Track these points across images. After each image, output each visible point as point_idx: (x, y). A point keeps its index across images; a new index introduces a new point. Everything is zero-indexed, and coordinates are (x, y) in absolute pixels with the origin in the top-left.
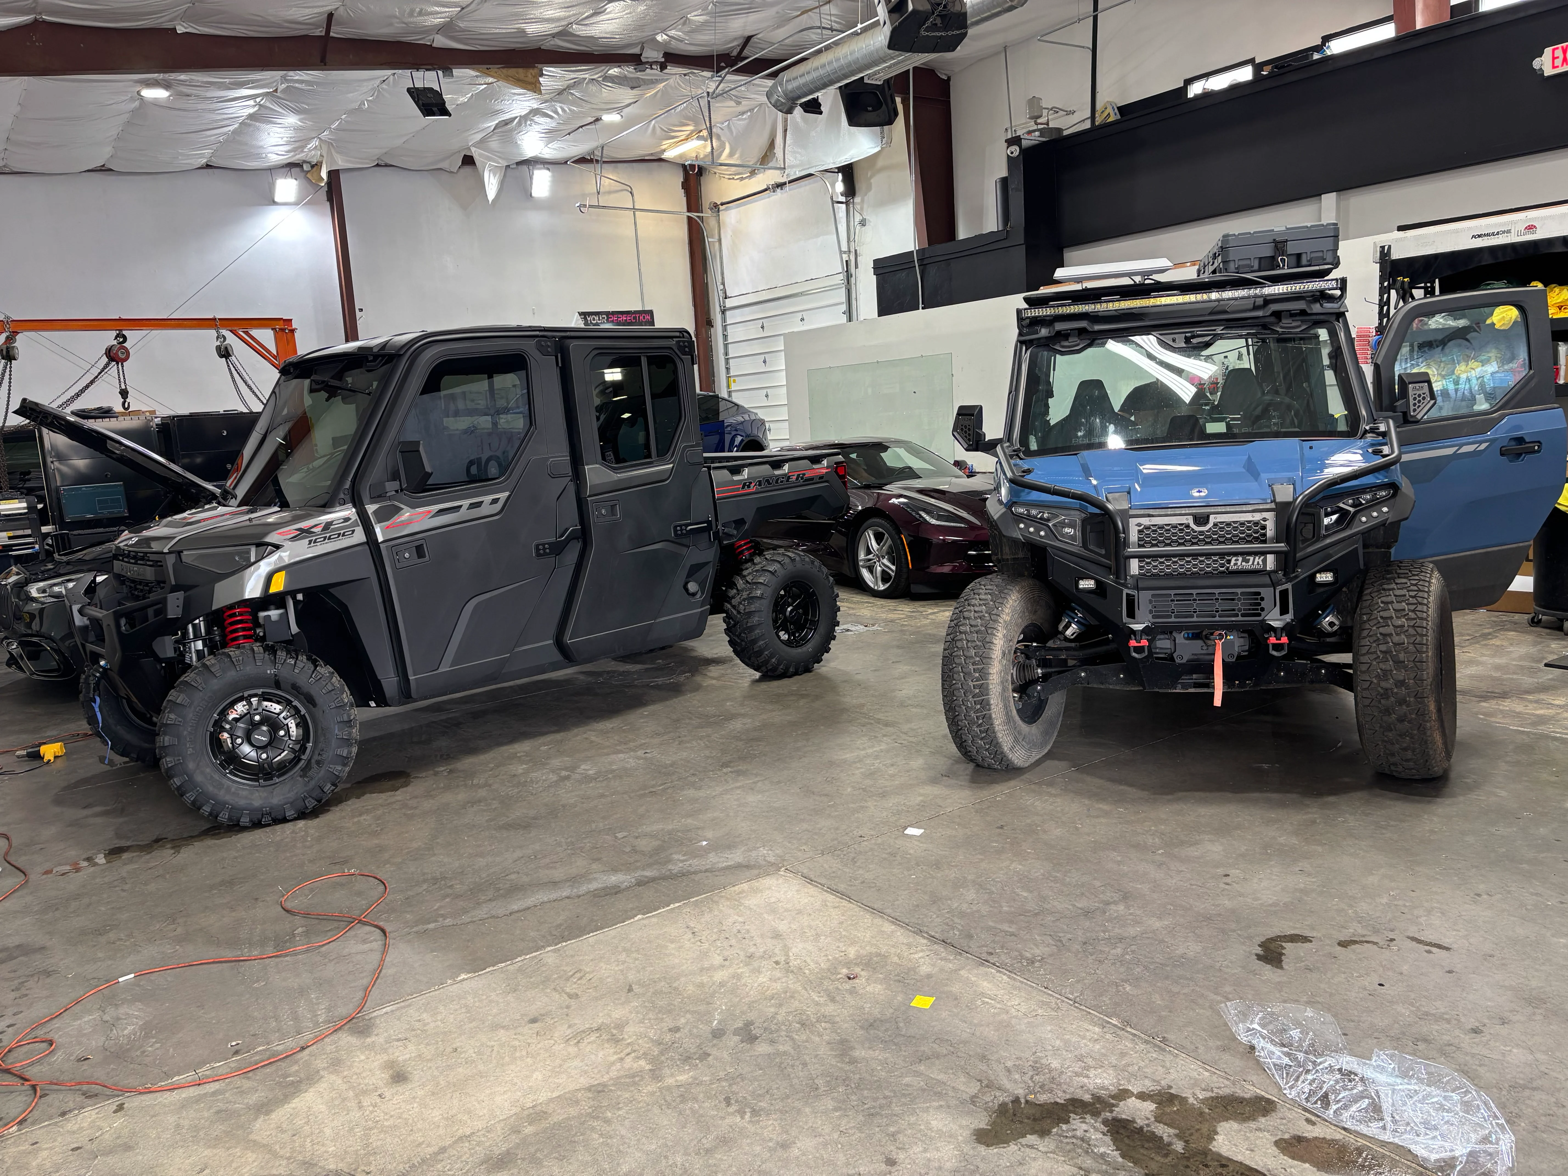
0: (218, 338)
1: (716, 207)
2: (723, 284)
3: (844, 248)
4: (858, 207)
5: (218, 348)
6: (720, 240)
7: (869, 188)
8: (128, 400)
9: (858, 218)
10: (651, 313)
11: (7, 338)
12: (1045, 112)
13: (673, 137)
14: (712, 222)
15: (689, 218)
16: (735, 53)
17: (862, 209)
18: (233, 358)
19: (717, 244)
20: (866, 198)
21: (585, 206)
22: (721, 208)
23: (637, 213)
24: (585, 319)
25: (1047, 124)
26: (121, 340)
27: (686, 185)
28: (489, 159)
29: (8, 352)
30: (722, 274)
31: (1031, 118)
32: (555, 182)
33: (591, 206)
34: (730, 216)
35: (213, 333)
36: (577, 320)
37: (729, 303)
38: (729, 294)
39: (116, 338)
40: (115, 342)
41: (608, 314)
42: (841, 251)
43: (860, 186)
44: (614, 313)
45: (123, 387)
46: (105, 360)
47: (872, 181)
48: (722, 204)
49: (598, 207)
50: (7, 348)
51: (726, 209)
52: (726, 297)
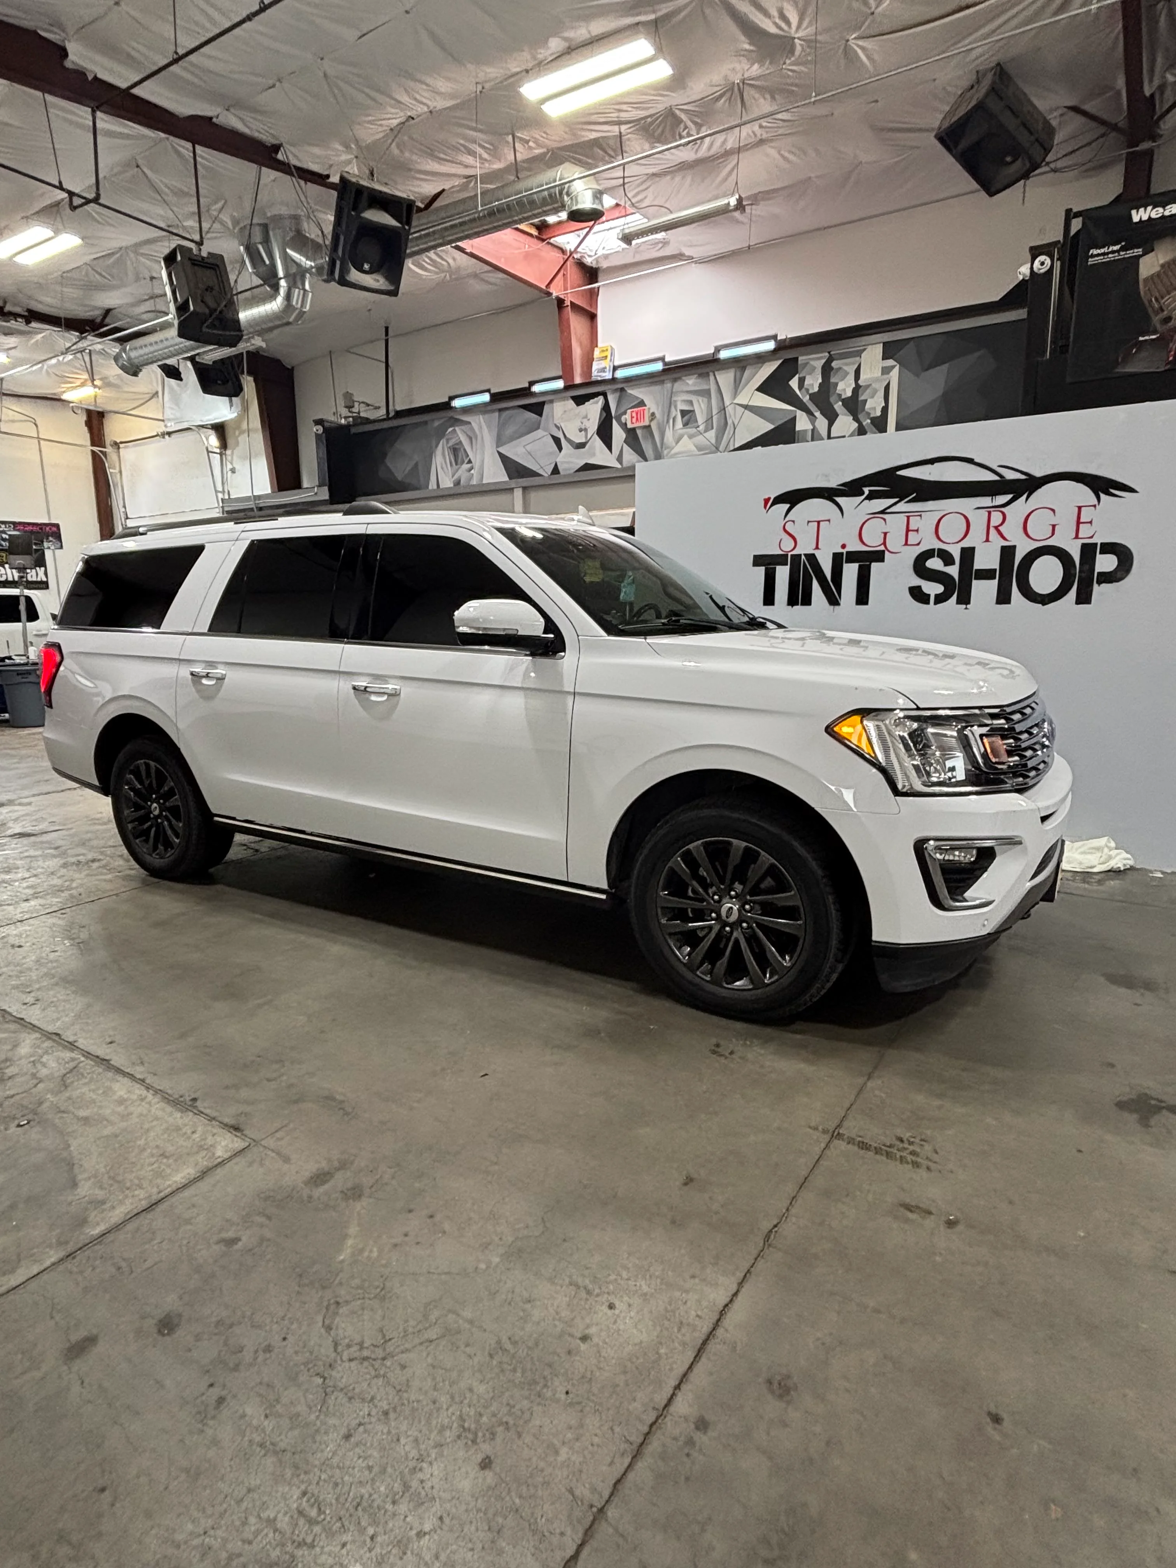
1: (116, 445)
2: (125, 507)
3: (220, 488)
4: (229, 458)
6: (121, 472)
7: (237, 444)
9: (229, 466)
12: (356, 404)
13: (70, 383)
14: (113, 457)
15: (93, 451)
16: (98, 320)
17: (233, 460)
19: (118, 476)
20: (235, 452)
22: (121, 445)
23: (41, 442)
25: (359, 413)
27: (89, 424)
30: (124, 499)
31: (346, 407)
34: (127, 453)
37: (130, 523)
38: (129, 516)
41: (14, 523)
42: (216, 492)
43: (230, 441)
44: (20, 523)
47: (239, 439)
48: (122, 443)
51: (125, 447)
52: (127, 518)
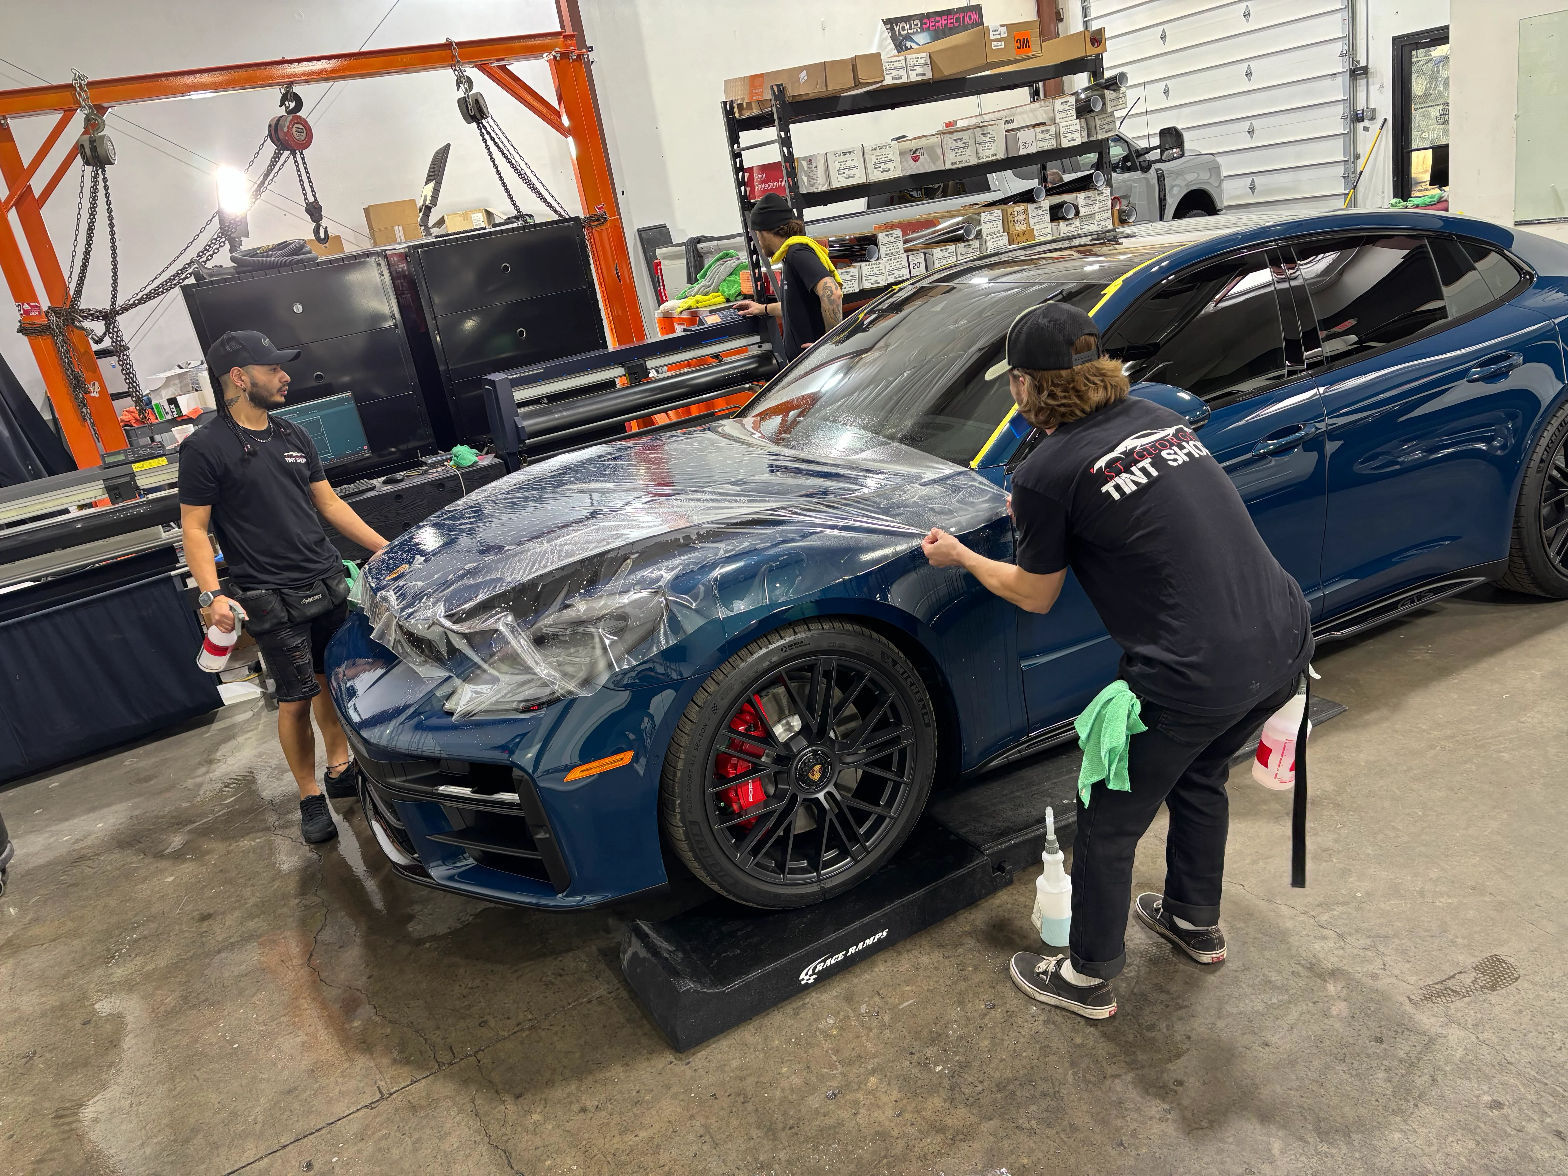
0: (458, 83)
5: (463, 103)
8: (324, 223)
10: (978, 9)
11: (87, 120)
18: (489, 119)
24: (892, 29)
26: (292, 105)
29: (94, 149)
35: (447, 76)
36: (882, 33)
39: (282, 104)
40: (282, 111)
45: (311, 199)
46: (270, 148)
50: (92, 142)
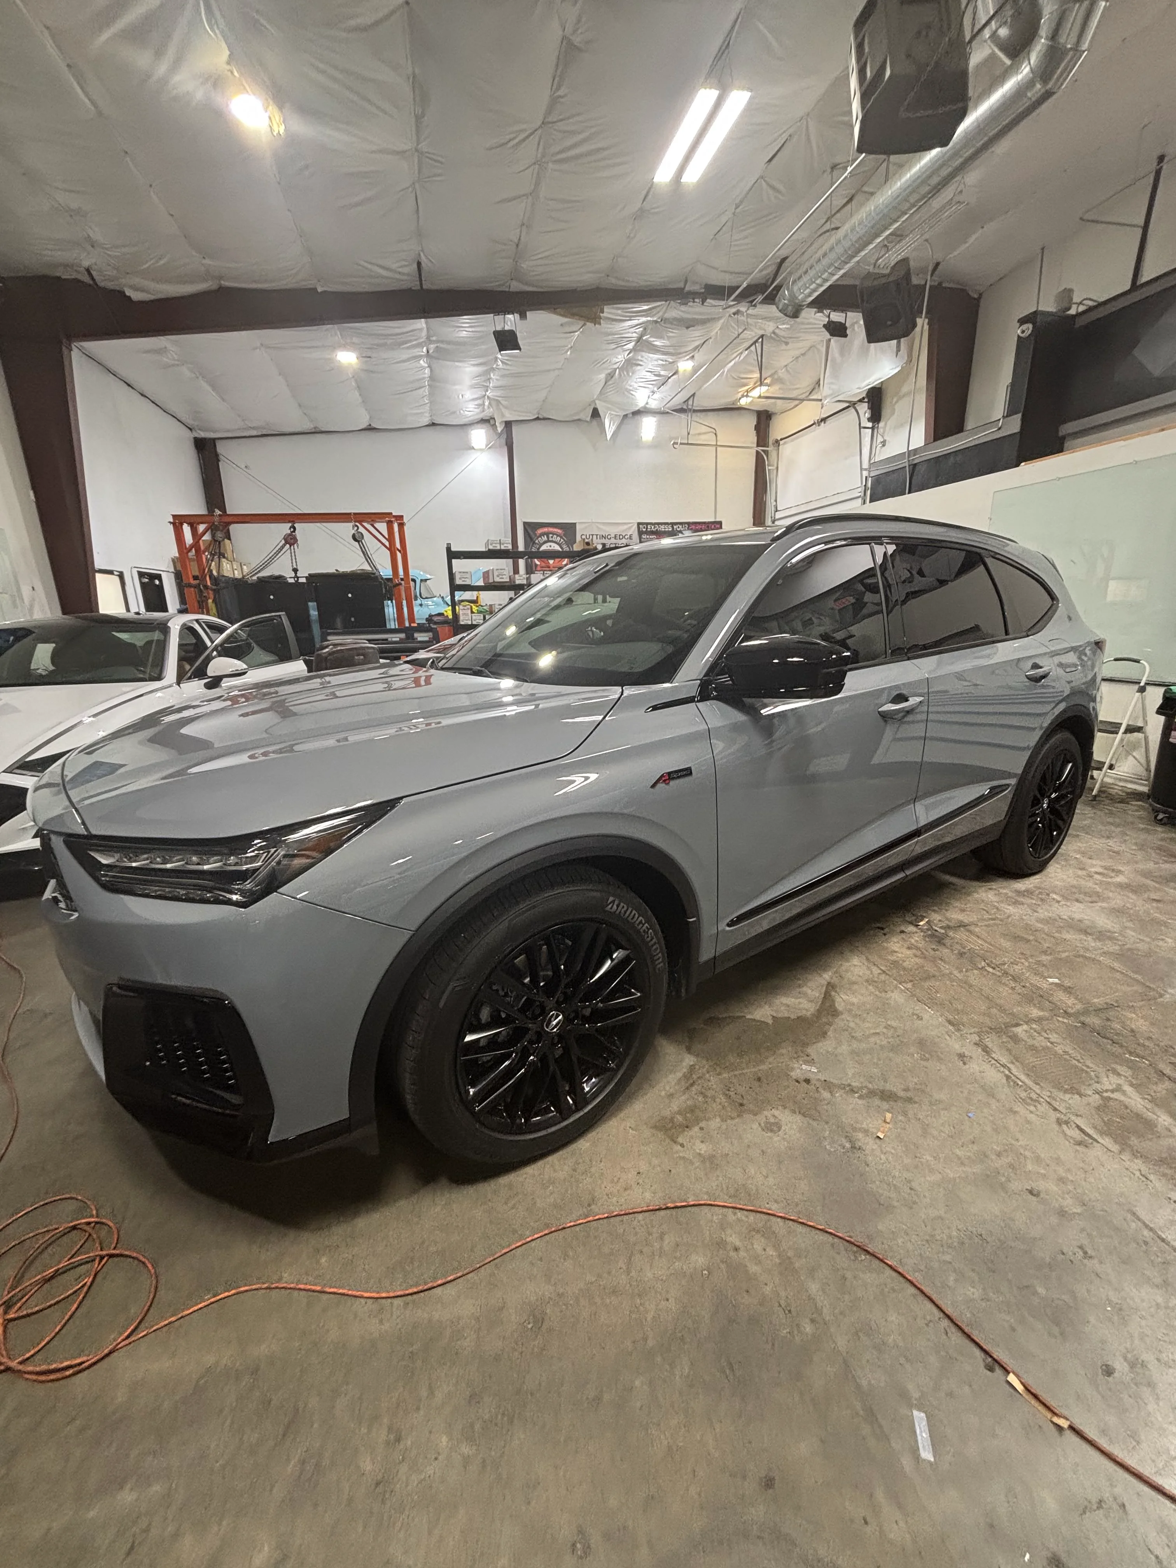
0: (353, 528)
1: (777, 442)
2: (776, 501)
3: (865, 466)
4: (881, 431)
5: (354, 535)
6: (777, 468)
9: (880, 439)
10: (720, 522)
12: (1075, 305)
13: (745, 385)
14: (773, 454)
15: (757, 452)
17: (884, 433)
19: (775, 471)
20: (889, 423)
21: (677, 443)
22: (781, 442)
23: (719, 449)
26: (294, 529)
27: (757, 428)
28: (609, 409)
30: (776, 493)
32: (659, 426)
33: (681, 444)
34: (787, 449)
35: (349, 525)
37: (778, 515)
38: (779, 509)
39: (290, 528)
40: (290, 531)
41: (689, 524)
42: (861, 469)
43: (885, 412)
44: (693, 523)
45: (293, 560)
46: (282, 543)
47: (896, 407)
48: (781, 439)
49: (688, 444)
51: (785, 443)
52: (777, 511)
